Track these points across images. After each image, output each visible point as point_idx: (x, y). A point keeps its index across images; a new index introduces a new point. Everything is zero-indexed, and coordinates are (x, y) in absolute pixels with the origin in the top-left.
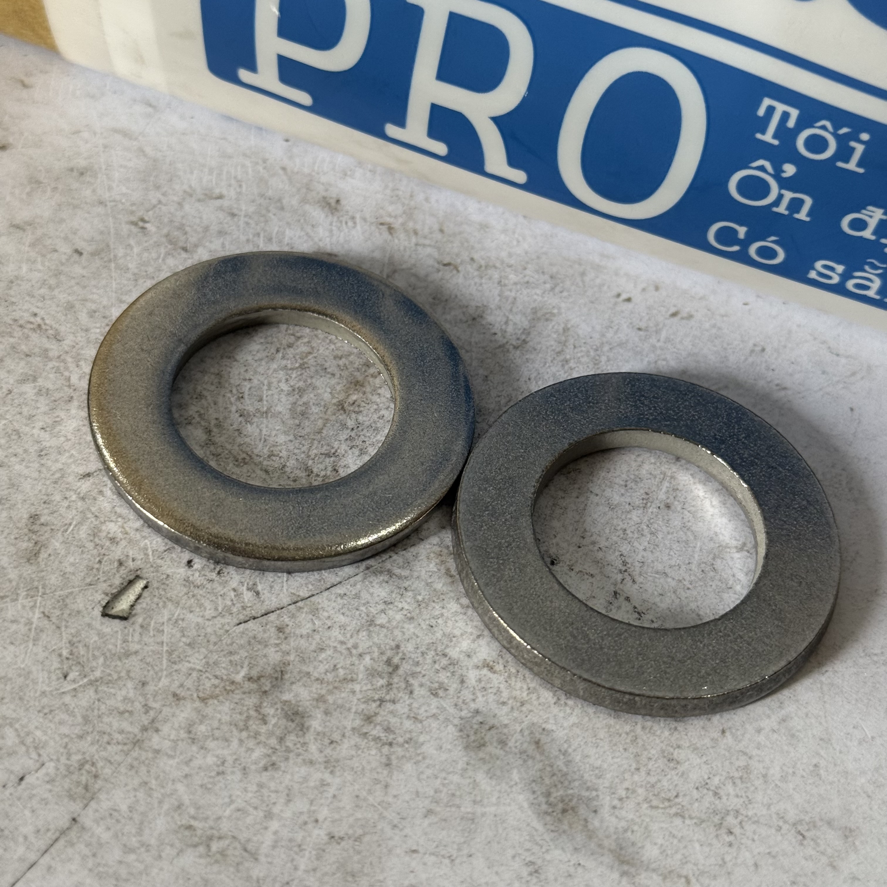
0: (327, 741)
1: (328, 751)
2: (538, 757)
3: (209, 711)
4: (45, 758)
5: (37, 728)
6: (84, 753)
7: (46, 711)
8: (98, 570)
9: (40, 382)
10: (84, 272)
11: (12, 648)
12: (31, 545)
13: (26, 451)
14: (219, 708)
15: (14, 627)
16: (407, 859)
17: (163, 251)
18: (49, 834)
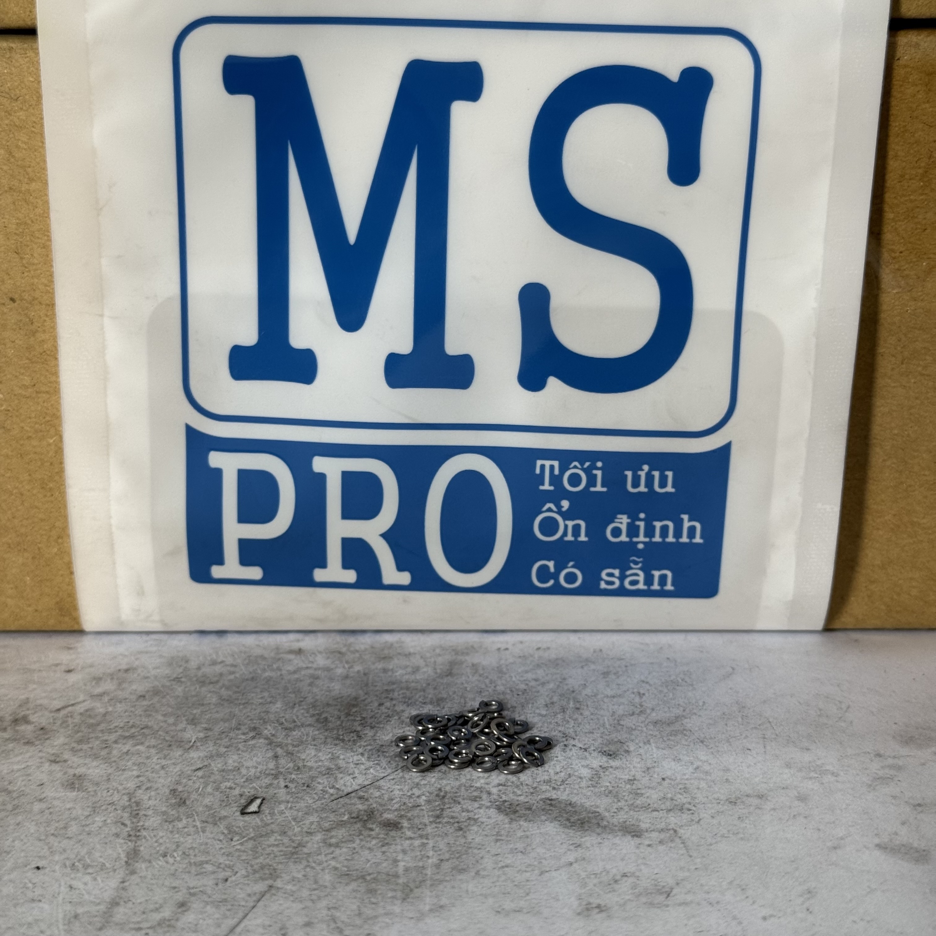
0: (416, 829)
1: (420, 832)
2: (554, 809)
3: (333, 833)
4: (236, 870)
5: (225, 860)
6: (261, 863)
7: (226, 854)
8: (228, 800)
9: (147, 744)
10: (151, 702)
11: (190, 837)
12: (178, 800)
13: (152, 768)
14: (339, 831)
15: (186, 830)
16: (494, 858)
17: (198, 686)
18: (257, 895)
